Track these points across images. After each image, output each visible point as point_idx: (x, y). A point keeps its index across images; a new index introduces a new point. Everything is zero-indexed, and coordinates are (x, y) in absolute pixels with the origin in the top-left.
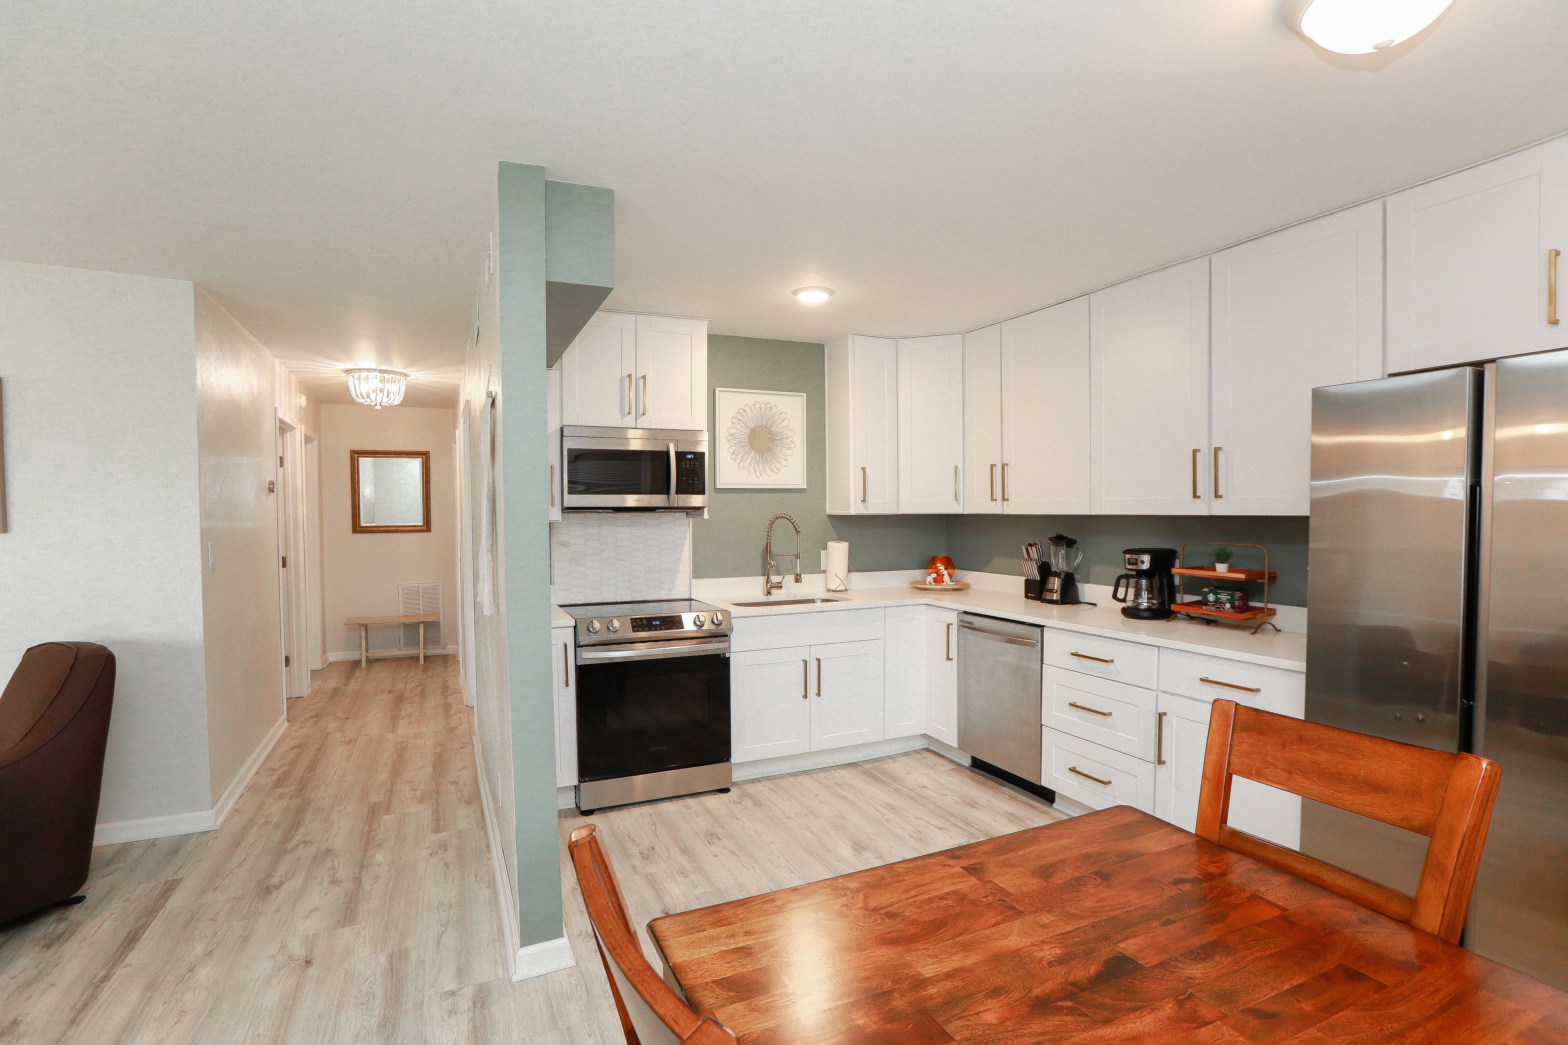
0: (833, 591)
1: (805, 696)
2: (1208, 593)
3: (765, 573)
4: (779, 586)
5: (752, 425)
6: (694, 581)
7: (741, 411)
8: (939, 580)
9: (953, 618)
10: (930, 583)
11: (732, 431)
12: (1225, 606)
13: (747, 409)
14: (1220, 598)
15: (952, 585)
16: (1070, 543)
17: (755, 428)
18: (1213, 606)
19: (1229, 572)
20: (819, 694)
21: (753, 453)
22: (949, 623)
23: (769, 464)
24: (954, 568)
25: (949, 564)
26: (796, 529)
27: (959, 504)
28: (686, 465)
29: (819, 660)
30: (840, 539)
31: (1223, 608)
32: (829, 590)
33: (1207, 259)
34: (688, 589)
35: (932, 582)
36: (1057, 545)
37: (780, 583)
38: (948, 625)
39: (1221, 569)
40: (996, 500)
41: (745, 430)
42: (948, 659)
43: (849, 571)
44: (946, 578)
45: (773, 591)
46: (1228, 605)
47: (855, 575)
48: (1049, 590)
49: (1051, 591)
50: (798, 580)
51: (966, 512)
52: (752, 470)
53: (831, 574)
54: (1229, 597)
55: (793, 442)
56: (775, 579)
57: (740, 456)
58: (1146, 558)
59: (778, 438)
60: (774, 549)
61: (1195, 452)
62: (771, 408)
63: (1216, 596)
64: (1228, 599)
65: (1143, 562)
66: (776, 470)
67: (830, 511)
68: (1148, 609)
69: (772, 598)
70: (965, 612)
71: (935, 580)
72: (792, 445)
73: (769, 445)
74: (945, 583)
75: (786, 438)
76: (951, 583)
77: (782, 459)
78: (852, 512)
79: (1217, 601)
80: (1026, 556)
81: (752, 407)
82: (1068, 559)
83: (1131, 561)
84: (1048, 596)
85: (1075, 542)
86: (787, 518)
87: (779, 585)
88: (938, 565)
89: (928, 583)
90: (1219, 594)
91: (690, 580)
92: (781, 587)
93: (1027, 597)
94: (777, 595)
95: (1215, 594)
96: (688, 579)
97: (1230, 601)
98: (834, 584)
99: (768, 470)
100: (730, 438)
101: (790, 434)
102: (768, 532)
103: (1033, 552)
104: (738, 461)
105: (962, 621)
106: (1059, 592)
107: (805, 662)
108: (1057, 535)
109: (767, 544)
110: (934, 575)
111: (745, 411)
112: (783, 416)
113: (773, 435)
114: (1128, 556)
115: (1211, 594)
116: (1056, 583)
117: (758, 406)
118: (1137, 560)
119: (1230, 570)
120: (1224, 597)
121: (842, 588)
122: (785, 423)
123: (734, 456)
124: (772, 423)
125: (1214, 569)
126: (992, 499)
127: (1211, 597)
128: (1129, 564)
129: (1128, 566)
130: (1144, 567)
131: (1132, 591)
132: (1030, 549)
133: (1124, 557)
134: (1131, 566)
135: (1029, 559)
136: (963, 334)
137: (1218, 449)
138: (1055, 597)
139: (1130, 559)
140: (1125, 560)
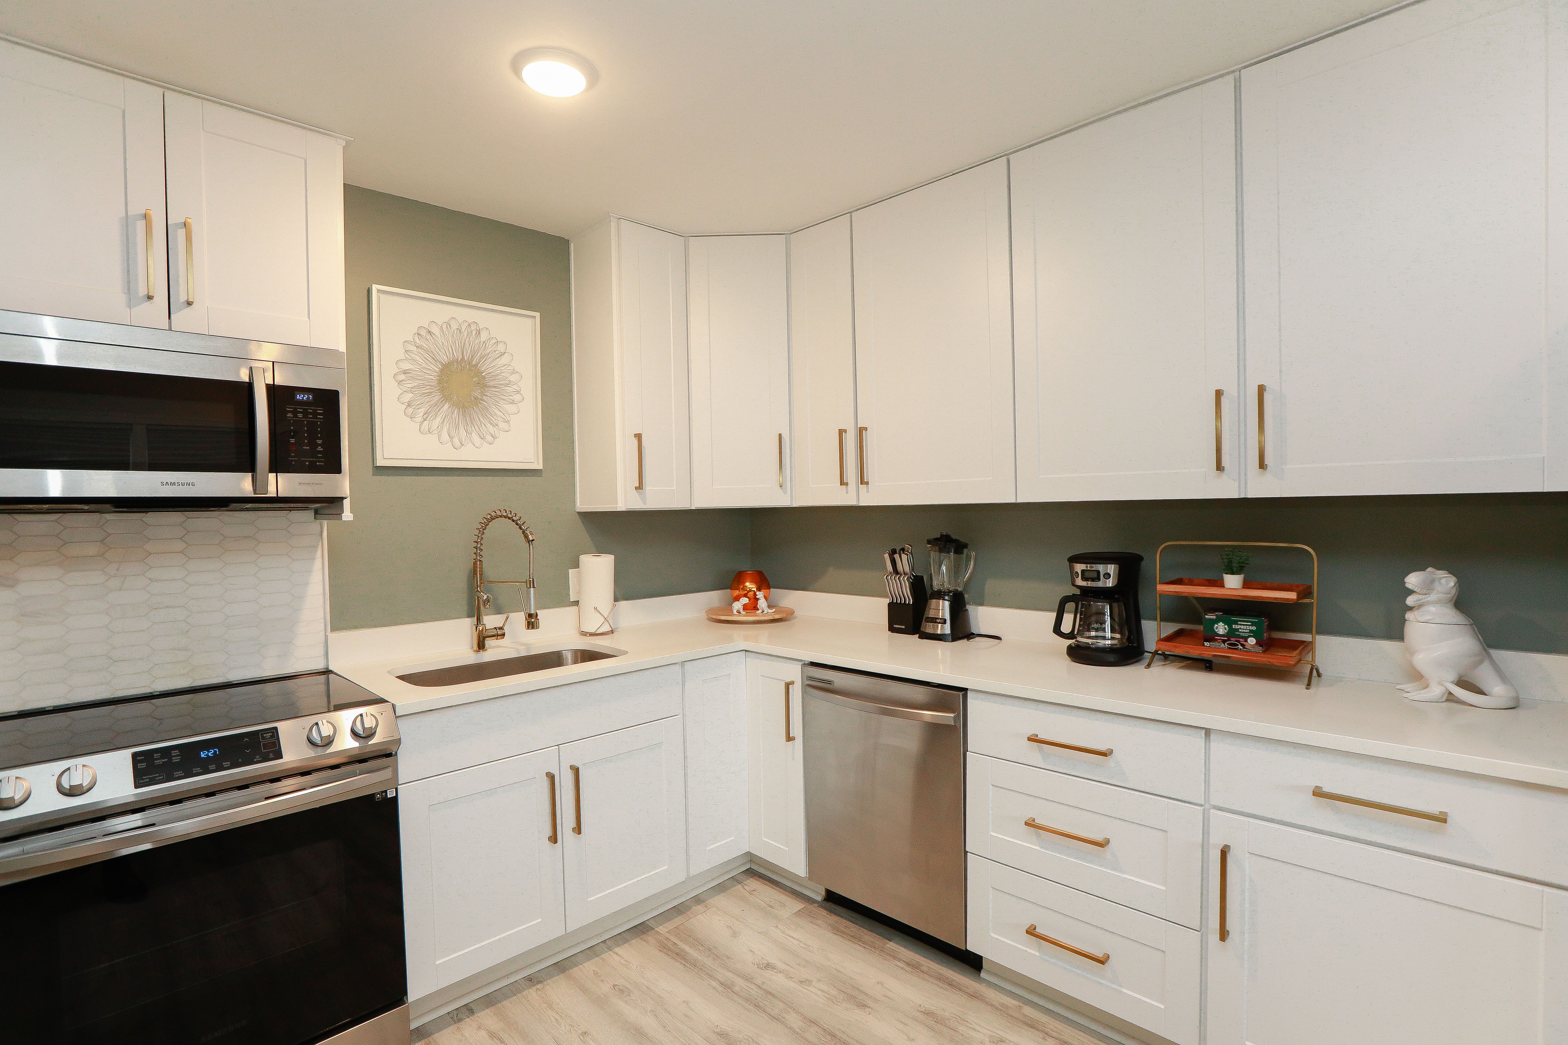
0: (591, 635)
1: (554, 839)
2: (1216, 621)
3: (475, 612)
4: (499, 634)
5: (445, 359)
6: (334, 637)
7: (423, 333)
8: (752, 606)
9: (795, 673)
10: (739, 612)
11: (406, 366)
12: (1246, 641)
13: (435, 330)
14: (1237, 630)
15: (770, 613)
16: (959, 547)
17: (450, 364)
18: (1224, 641)
19: (1243, 588)
20: (578, 829)
21: (446, 406)
22: (788, 680)
23: (476, 427)
24: (769, 587)
25: (763, 583)
26: (526, 537)
27: (785, 493)
28: (295, 413)
29: (576, 771)
30: (600, 550)
31: (1243, 645)
32: (584, 634)
33: (1230, 79)
34: (321, 651)
35: (741, 611)
36: (941, 551)
37: (501, 628)
38: (788, 685)
39: (1233, 583)
40: (847, 484)
41: (431, 366)
42: (789, 739)
43: (616, 600)
44: (762, 603)
45: (489, 642)
46: (1252, 641)
47: (623, 604)
48: (930, 620)
49: (934, 620)
50: (532, 622)
51: (796, 504)
52: (445, 436)
53: (587, 604)
54: (1254, 628)
55: (518, 392)
56: (491, 621)
57: (422, 411)
58: (1112, 569)
59: (492, 383)
60: (490, 571)
61: (1220, 391)
62: (479, 332)
63: (1230, 627)
64: (1251, 631)
65: (1107, 576)
66: (489, 438)
67: (582, 505)
68: (1111, 650)
69: (488, 656)
70: (809, 663)
71: (745, 607)
72: (517, 397)
73: (477, 394)
74: (760, 611)
75: (507, 385)
76: (770, 611)
77: (499, 419)
78: (621, 506)
79: (1231, 633)
80: (890, 568)
81: (444, 327)
82: (956, 571)
83: (1087, 575)
84: (929, 628)
85: (965, 546)
86: (509, 518)
87: (500, 632)
88: (747, 584)
89: (735, 612)
90: (1236, 623)
91: (326, 636)
92: (503, 635)
93: (892, 629)
94: (496, 651)
95: (1229, 623)
96: (323, 633)
97: (1254, 634)
98: (593, 623)
99: (475, 436)
100: (402, 377)
101: (513, 378)
102: (477, 542)
103: (905, 561)
104: (419, 419)
105: (810, 678)
106: (948, 622)
107: (551, 777)
108: (942, 535)
109: (475, 563)
110: (745, 600)
111: (429, 332)
112: (501, 348)
113: (484, 378)
114: (1079, 567)
115: (1221, 623)
116: (943, 609)
117: (454, 326)
118: (1098, 572)
119: (1246, 585)
120: (1244, 627)
121: (606, 628)
122: (504, 360)
123: (410, 410)
124: (482, 357)
125: (1221, 585)
126: (842, 483)
127: (1221, 629)
128: (1084, 578)
129: (1080, 582)
130: (1110, 583)
131: (1087, 621)
132: (897, 556)
133: (1072, 569)
134: (1084, 584)
135: (896, 571)
136: (788, 234)
137: (1261, 389)
138: (947, 629)
139: (1083, 571)
140: (1073, 575)
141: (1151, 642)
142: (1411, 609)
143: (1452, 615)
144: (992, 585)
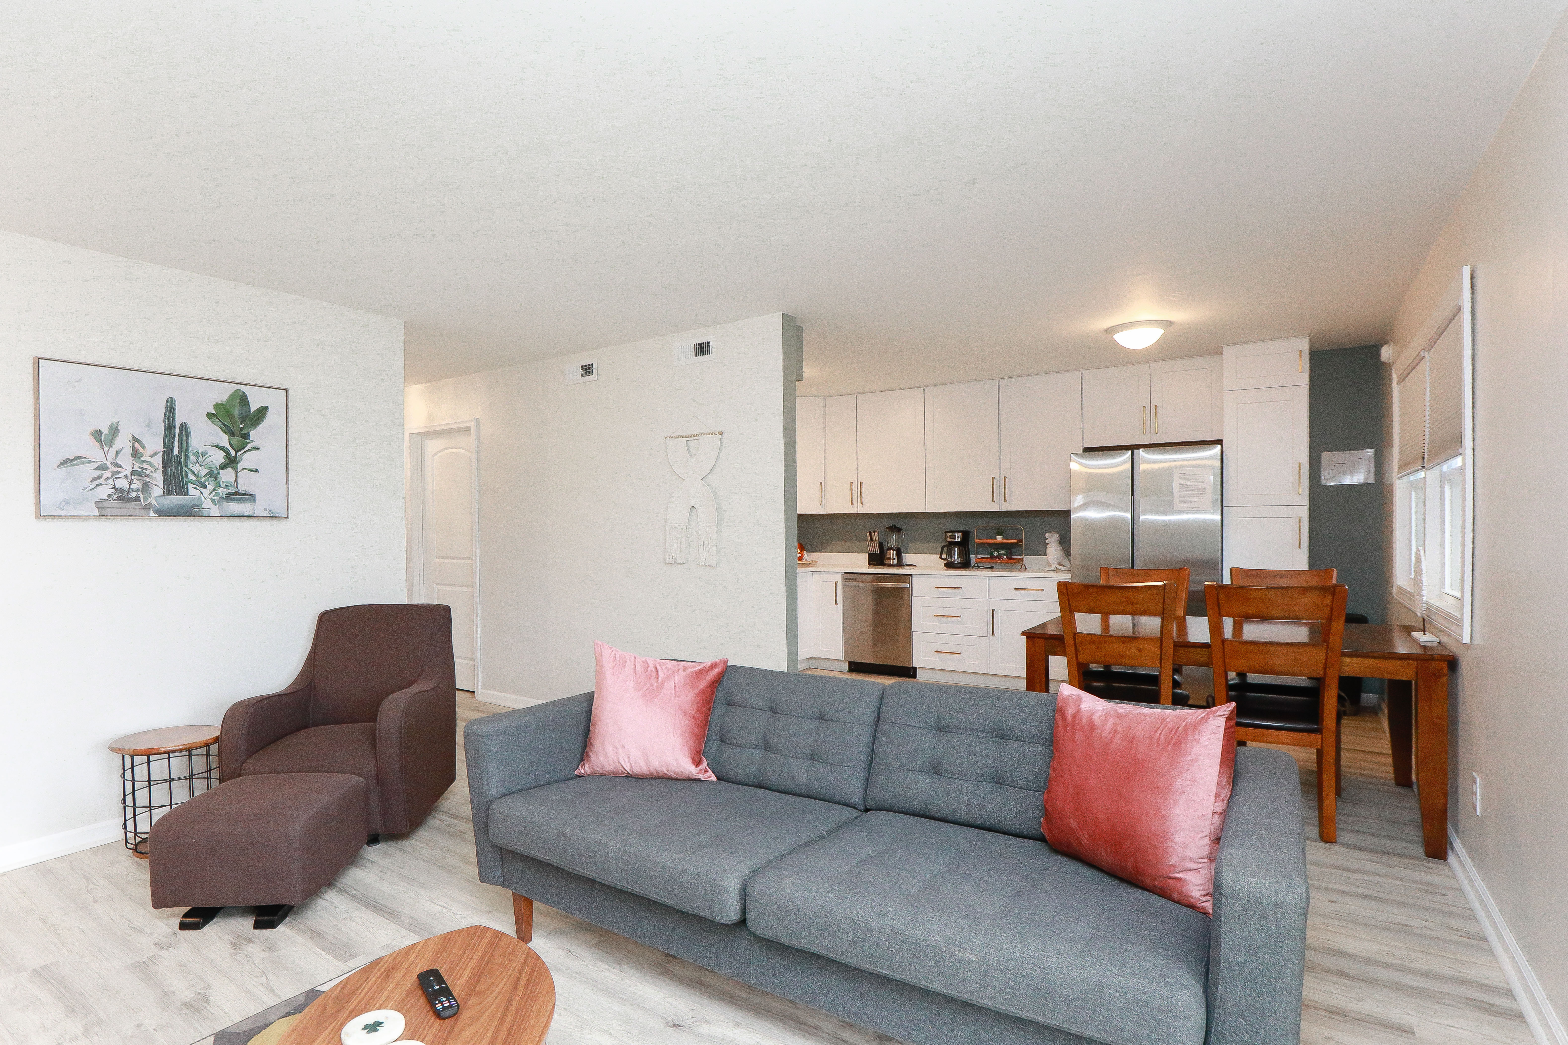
2: (994, 552)
9: (839, 578)
12: (1003, 557)
16: (898, 530)
18: (997, 558)
22: (835, 579)
27: (822, 507)
31: (1003, 559)
36: (891, 532)
38: (836, 582)
39: (999, 538)
40: (853, 504)
42: (836, 603)
46: (1005, 557)
49: (890, 559)
51: (828, 512)
58: (960, 534)
61: (993, 478)
63: (998, 553)
64: (1004, 554)
65: (958, 538)
68: (958, 563)
70: (846, 573)
74: (804, 560)
79: (999, 555)
80: (869, 538)
82: (898, 539)
83: (951, 537)
84: (887, 562)
85: (901, 529)
90: (1000, 552)
93: (870, 562)
97: (1006, 555)
103: (876, 536)
105: (844, 578)
106: (896, 559)
108: (893, 525)
114: (948, 535)
115: (996, 552)
116: (893, 554)
119: (1003, 539)
120: (1002, 553)
125: (996, 539)
126: (851, 504)
127: (995, 554)
128: (950, 538)
129: (949, 540)
130: (959, 540)
131: (950, 554)
132: (873, 534)
133: (946, 535)
134: (950, 540)
135: (872, 540)
136: (826, 397)
137: (1005, 478)
138: (895, 562)
139: (950, 536)
140: (946, 537)
141: (973, 562)
142: (1048, 544)
143: (1057, 544)
144: (912, 545)
